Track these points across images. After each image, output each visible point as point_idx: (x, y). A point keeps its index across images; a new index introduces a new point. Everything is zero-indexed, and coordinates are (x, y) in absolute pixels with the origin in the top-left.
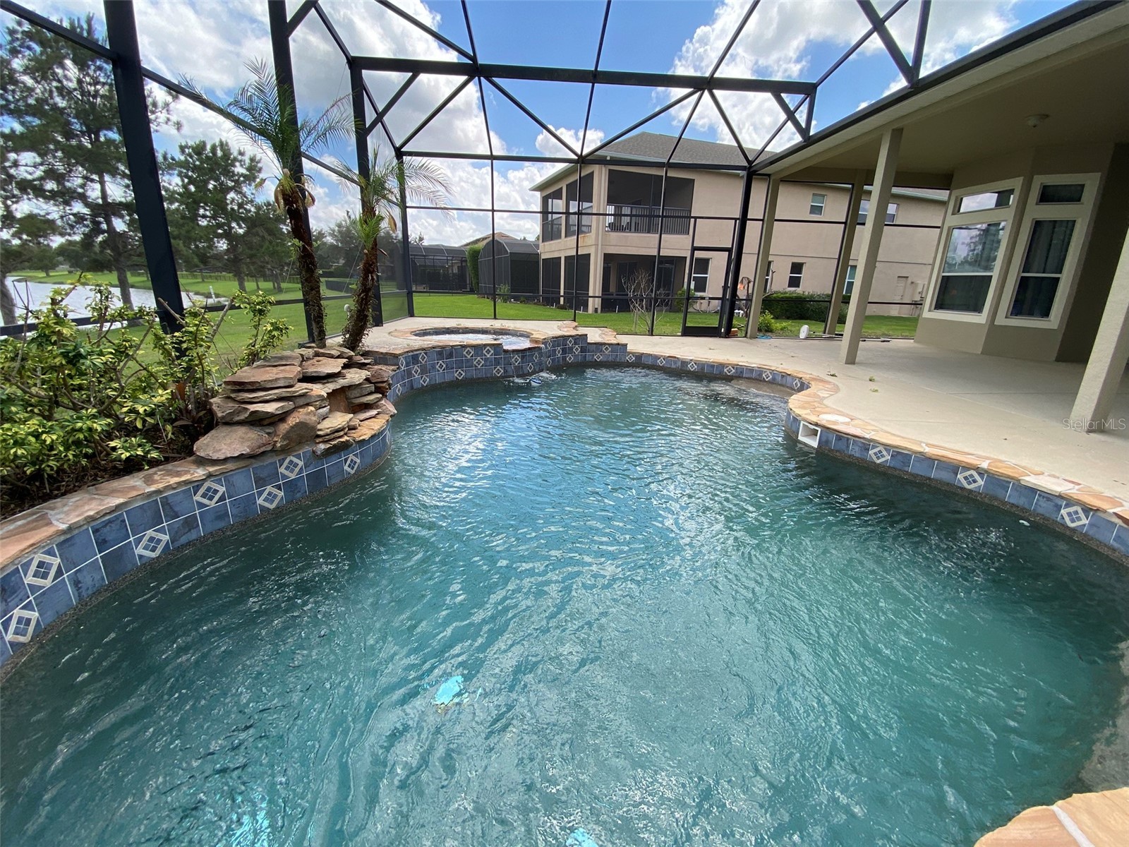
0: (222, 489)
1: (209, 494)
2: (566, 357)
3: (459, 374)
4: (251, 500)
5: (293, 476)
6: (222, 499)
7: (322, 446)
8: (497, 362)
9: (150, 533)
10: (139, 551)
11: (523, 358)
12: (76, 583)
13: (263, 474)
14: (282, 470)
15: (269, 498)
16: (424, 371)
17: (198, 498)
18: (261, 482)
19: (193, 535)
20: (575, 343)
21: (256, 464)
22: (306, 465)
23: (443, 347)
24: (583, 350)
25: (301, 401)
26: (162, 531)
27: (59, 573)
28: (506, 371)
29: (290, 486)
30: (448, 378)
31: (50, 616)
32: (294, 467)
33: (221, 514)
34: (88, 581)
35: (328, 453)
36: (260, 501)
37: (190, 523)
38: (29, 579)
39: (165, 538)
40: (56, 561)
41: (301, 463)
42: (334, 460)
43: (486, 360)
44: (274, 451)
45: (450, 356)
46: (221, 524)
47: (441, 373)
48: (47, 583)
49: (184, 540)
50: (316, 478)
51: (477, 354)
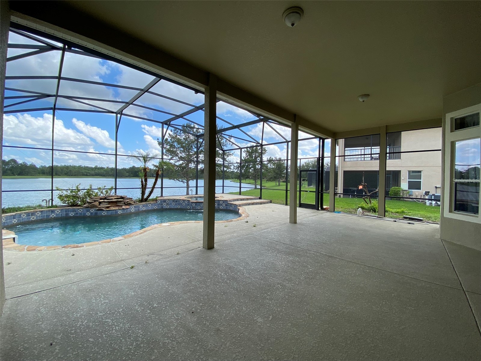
0: (82, 211)
1: (80, 211)
2: (219, 207)
3: (179, 207)
4: (86, 213)
5: (92, 212)
6: (82, 212)
7: (98, 209)
8: (188, 205)
9: (72, 213)
10: (70, 214)
11: (196, 204)
12: (61, 215)
13: (88, 210)
14: (90, 210)
15: (88, 214)
16: (167, 204)
17: (79, 211)
18: (87, 211)
19: (77, 215)
20: (223, 203)
21: (87, 208)
22: (95, 211)
23: (175, 199)
24: (226, 205)
25: (96, 201)
26: (73, 213)
27: (60, 213)
28: (190, 207)
29: (91, 213)
30: (175, 207)
31: (57, 217)
32: (93, 210)
33: (81, 214)
34: (63, 215)
35: (98, 210)
36: (87, 214)
37: (77, 214)
38: (56, 212)
39: (74, 214)
40: (60, 211)
41: (94, 210)
42: (100, 212)
43: (186, 204)
44: (89, 207)
45: (177, 202)
46: (81, 215)
47: (173, 206)
48: (58, 213)
49: (76, 215)
50: (96, 213)
51: (183, 202)
